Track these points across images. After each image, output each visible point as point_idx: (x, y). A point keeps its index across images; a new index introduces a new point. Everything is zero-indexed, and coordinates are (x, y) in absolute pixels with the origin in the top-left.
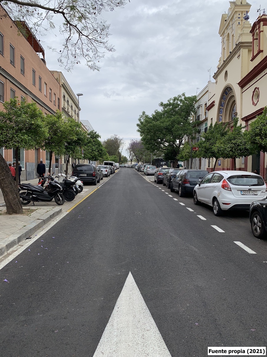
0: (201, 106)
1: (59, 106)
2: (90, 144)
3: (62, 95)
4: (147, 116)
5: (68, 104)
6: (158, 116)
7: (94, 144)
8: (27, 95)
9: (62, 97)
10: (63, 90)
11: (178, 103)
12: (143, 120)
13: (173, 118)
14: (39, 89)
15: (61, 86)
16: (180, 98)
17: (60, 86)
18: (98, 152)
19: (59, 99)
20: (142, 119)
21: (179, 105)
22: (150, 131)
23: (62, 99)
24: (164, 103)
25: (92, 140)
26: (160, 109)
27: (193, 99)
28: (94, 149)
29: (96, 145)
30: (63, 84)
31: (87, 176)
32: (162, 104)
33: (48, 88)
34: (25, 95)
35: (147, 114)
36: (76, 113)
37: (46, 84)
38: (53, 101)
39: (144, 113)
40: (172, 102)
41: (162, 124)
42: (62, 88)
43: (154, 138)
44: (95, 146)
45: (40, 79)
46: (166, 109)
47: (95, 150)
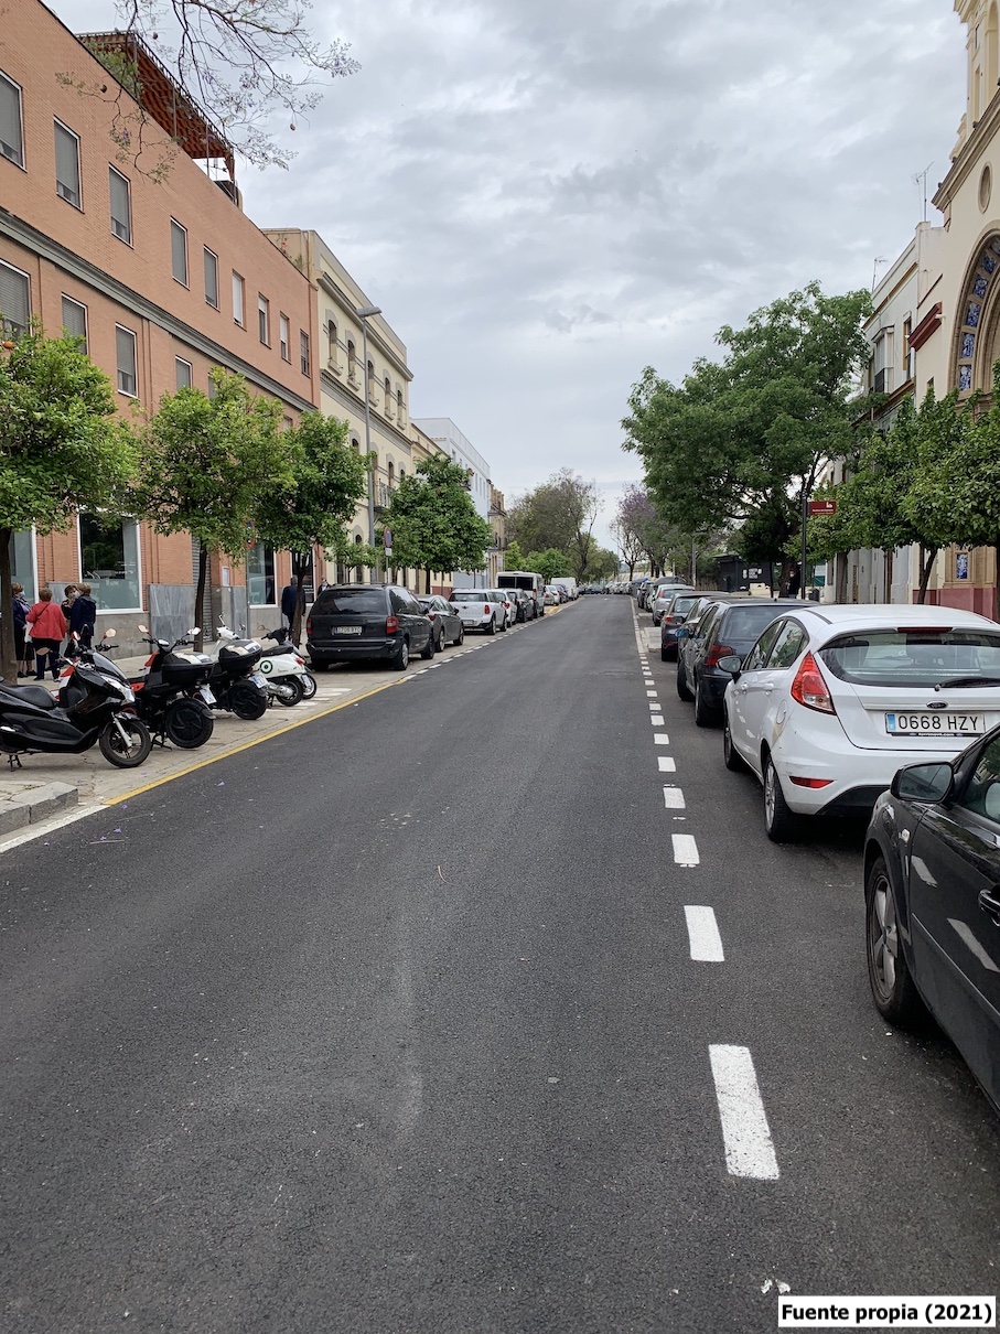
0: (889, 330)
1: (306, 365)
2: (423, 508)
3: (322, 321)
4: (665, 384)
5: (352, 357)
6: (707, 384)
7: (443, 507)
8: (145, 322)
9: (321, 328)
10: (324, 304)
11: (792, 325)
12: (646, 402)
13: (772, 385)
14: (208, 298)
15: (316, 284)
16: (798, 306)
17: (310, 286)
18: (458, 535)
19: (305, 336)
20: (642, 397)
21: (795, 333)
22: (674, 446)
23: (322, 338)
24: (734, 331)
25: (433, 493)
26: (721, 356)
27: (856, 306)
28: (441, 527)
29: (450, 508)
30: (321, 277)
31: (364, 634)
32: (726, 335)
33: (252, 294)
34: (137, 321)
35: (660, 376)
36: (393, 389)
37: (243, 279)
38: (276, 347)
39: (649, 373)
40: (765, 322)
41: (721, 415)
42: (321, 293)
43: (691, 471)
44: (444, 513)
45: (211, 257)
46: (743, 354)
47: (443, 531)
